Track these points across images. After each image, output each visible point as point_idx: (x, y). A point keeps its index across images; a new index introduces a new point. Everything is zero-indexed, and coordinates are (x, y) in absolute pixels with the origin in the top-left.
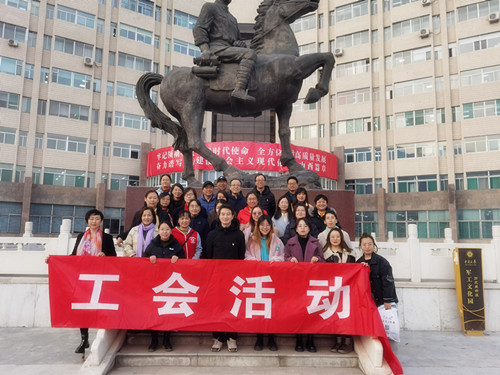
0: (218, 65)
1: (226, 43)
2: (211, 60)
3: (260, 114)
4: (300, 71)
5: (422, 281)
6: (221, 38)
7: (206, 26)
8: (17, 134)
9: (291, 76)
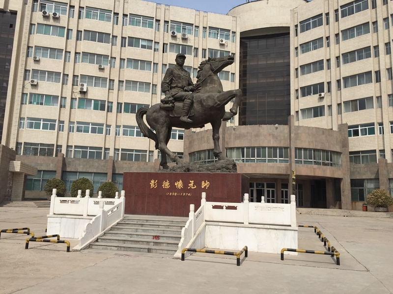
0: (173, 103)
1: (179, 89)
2: (169, 101)
3: (204, 126)
4: (218, 102)
5: (249, 223)
6: (177, 86)
7: (168, 81)
8: (104, 127)
9: (213, 106)
